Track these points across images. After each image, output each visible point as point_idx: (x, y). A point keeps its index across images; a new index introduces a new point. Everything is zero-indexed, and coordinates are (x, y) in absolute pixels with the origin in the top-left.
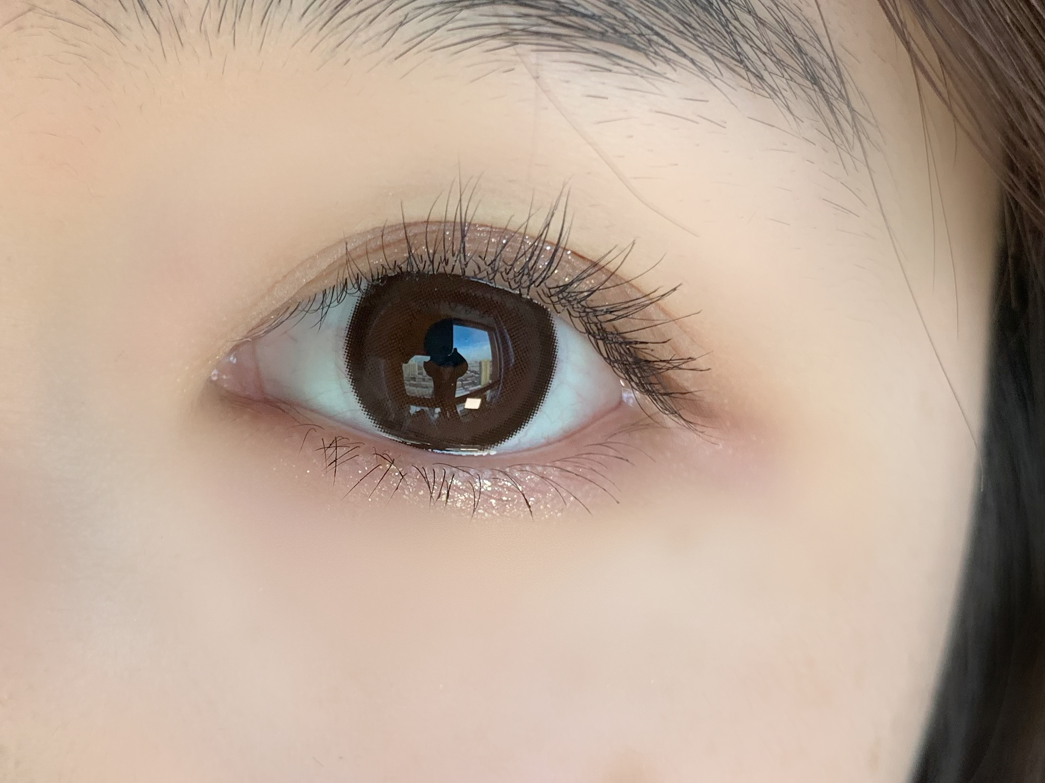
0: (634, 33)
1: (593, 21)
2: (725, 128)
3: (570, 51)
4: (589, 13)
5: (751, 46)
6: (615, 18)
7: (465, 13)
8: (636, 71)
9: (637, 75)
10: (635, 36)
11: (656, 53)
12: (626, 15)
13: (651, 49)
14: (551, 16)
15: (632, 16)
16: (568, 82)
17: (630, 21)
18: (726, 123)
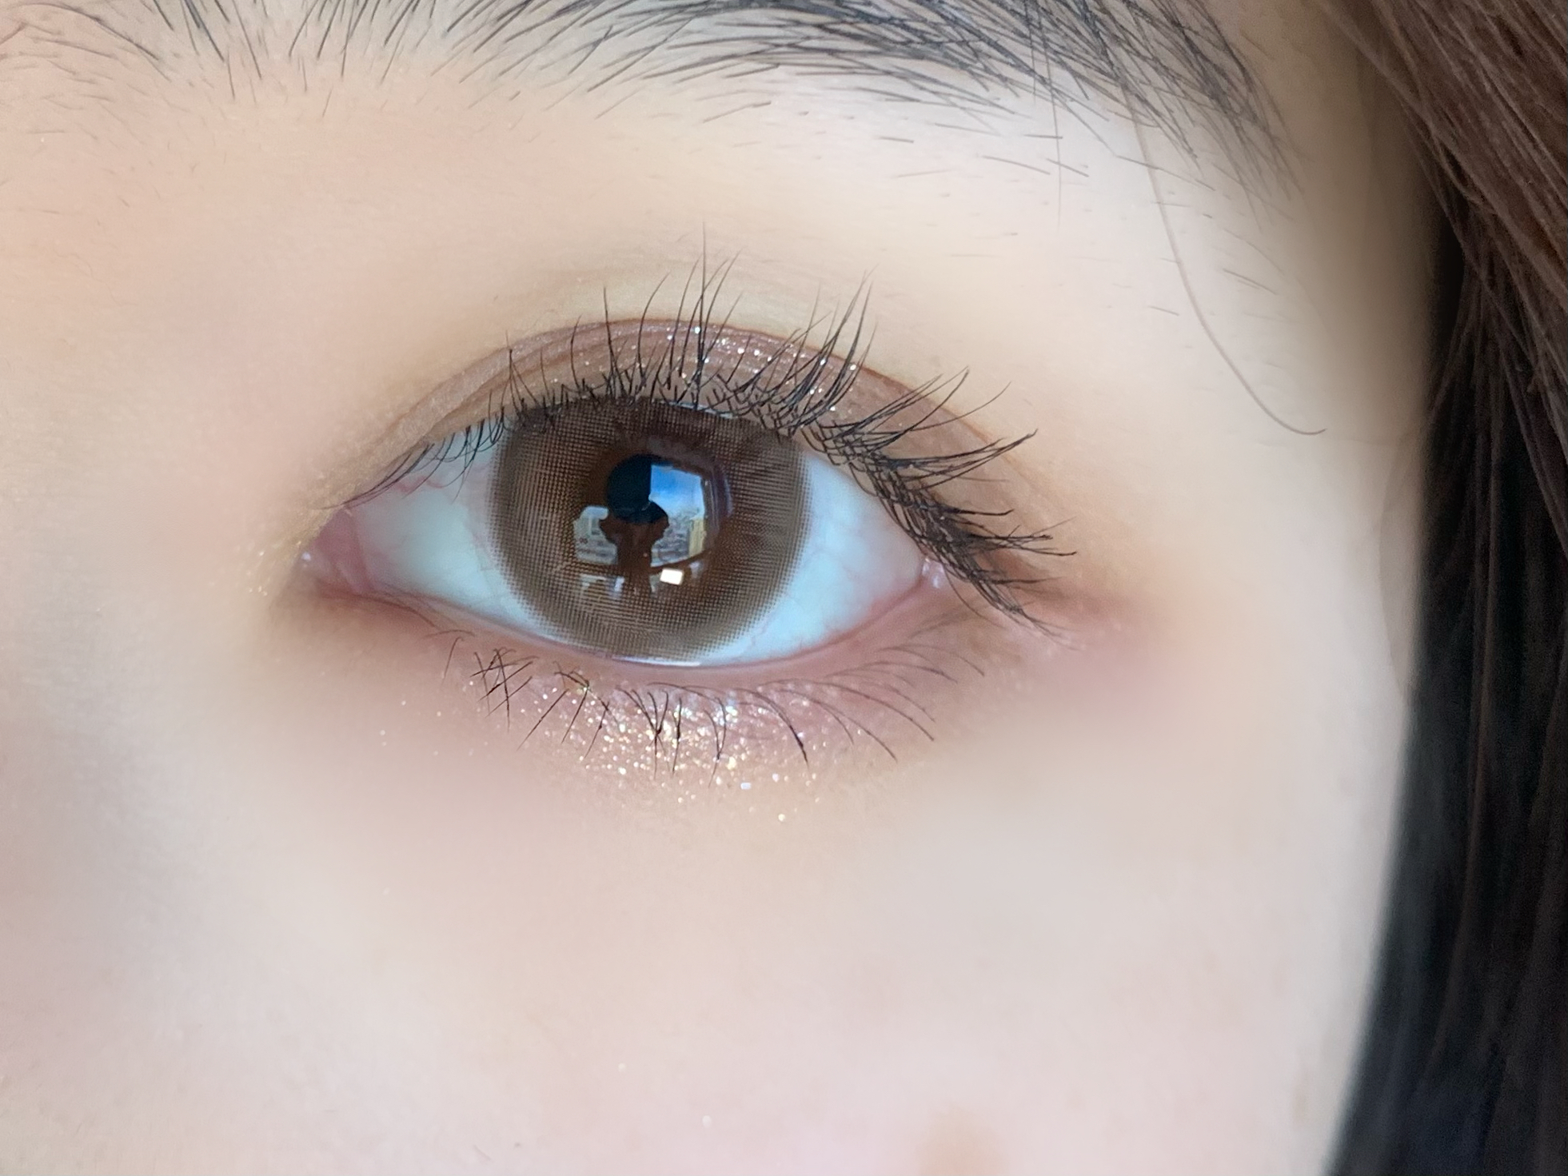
0: (951, 41)
1: (892, 27)
2: (1086, 175)
3: (854, 73)
4: (885, 15)
5: (1127, 51)
6: (924, 21)
7: (697, 23)
8: (953, 99)
9: (954, 105)
10: (953, 46)
11: (986, 69)
12: (942, 16)
13: (979, 65)
14: (832, 23)
15: (950, 17)
16: (852, 118)
17: (949, 25)
18: (1087, 167)
